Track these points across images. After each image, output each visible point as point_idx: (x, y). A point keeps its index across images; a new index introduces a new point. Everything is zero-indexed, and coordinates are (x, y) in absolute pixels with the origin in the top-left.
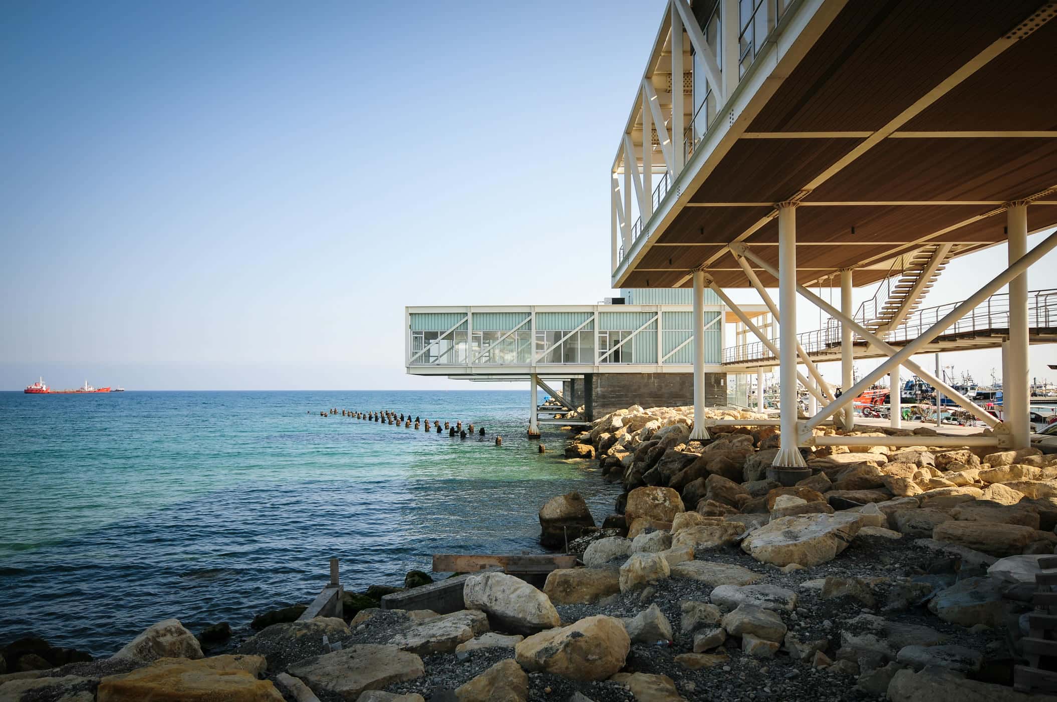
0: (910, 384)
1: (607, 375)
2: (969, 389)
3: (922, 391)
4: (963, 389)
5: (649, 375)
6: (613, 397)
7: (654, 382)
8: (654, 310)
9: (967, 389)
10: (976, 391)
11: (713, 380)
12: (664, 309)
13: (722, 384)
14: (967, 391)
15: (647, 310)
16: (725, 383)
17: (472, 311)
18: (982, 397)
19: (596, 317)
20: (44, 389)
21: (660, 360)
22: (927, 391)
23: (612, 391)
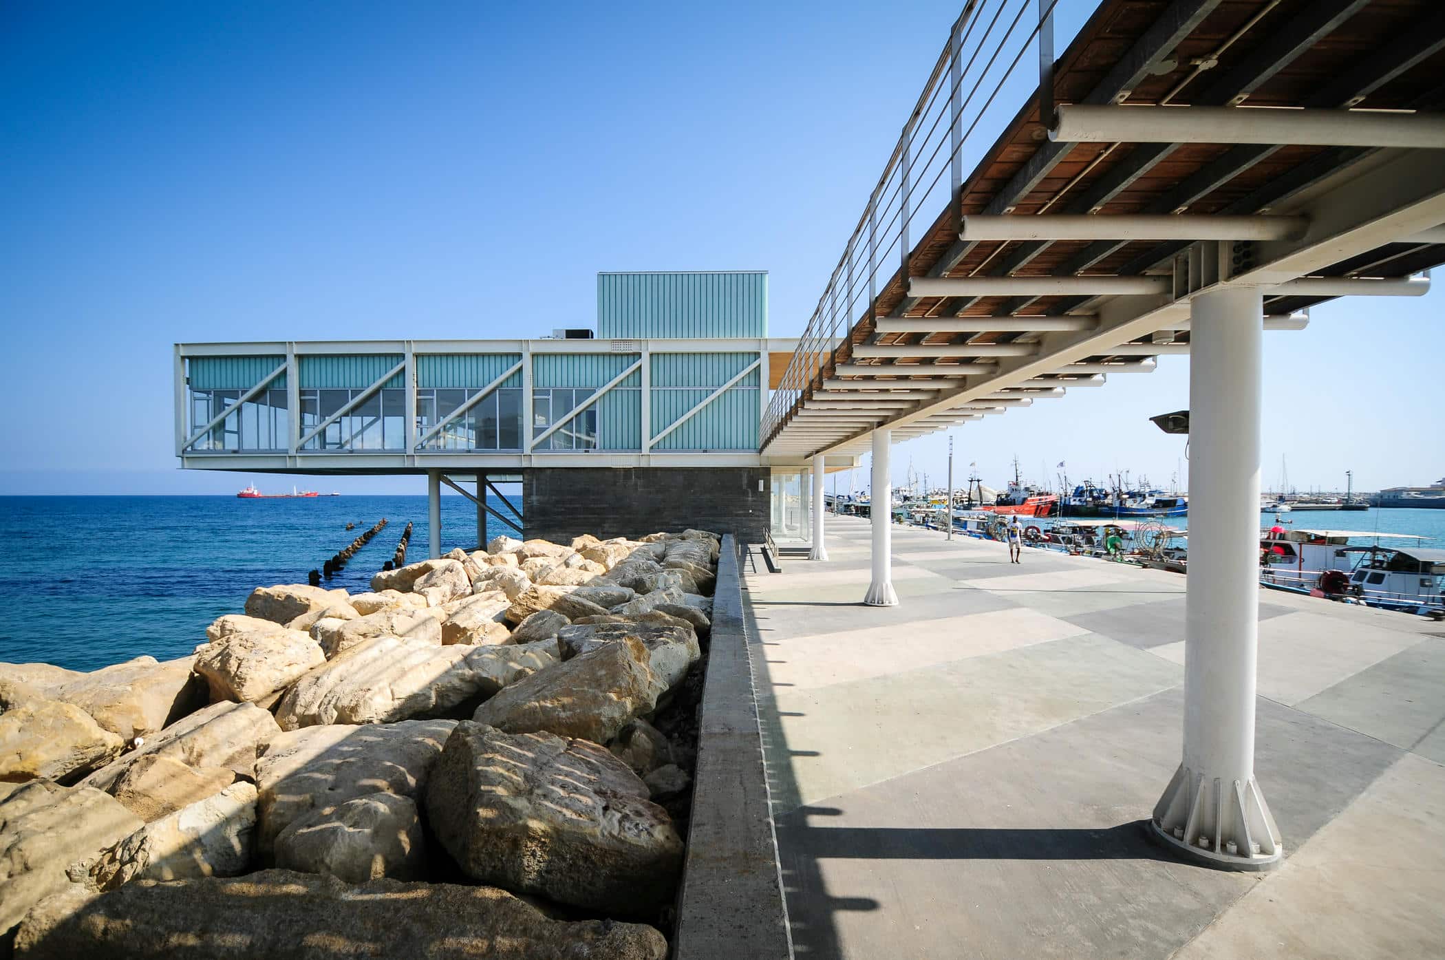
0: (1080, 490)
1: (548, 472)
2: (1147, 495)
3: (1094, 498)
4: (1140, 496)
5: (627, 471)
6: (561, 513)
7: (636, 485)
8: (634, 348)
9: (1144, 495)
10: (1155, 498)
11: (745, 481)
12: (653, 348)
13: (761, 489)
14: (1145, 497)
15: (622, 348)
16: (767, 487)
17: (296, 352)
18: (1161, 505)
19: (527, 362)
20: (256, 493)
21: (647, 443)
22: (1099, 498)
23: (557, 502)
